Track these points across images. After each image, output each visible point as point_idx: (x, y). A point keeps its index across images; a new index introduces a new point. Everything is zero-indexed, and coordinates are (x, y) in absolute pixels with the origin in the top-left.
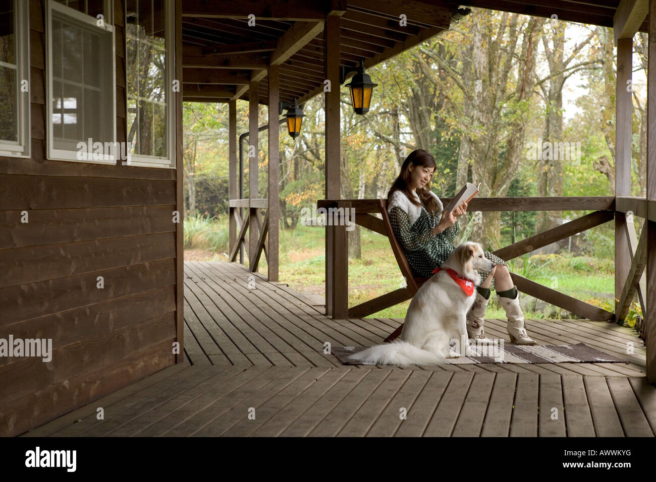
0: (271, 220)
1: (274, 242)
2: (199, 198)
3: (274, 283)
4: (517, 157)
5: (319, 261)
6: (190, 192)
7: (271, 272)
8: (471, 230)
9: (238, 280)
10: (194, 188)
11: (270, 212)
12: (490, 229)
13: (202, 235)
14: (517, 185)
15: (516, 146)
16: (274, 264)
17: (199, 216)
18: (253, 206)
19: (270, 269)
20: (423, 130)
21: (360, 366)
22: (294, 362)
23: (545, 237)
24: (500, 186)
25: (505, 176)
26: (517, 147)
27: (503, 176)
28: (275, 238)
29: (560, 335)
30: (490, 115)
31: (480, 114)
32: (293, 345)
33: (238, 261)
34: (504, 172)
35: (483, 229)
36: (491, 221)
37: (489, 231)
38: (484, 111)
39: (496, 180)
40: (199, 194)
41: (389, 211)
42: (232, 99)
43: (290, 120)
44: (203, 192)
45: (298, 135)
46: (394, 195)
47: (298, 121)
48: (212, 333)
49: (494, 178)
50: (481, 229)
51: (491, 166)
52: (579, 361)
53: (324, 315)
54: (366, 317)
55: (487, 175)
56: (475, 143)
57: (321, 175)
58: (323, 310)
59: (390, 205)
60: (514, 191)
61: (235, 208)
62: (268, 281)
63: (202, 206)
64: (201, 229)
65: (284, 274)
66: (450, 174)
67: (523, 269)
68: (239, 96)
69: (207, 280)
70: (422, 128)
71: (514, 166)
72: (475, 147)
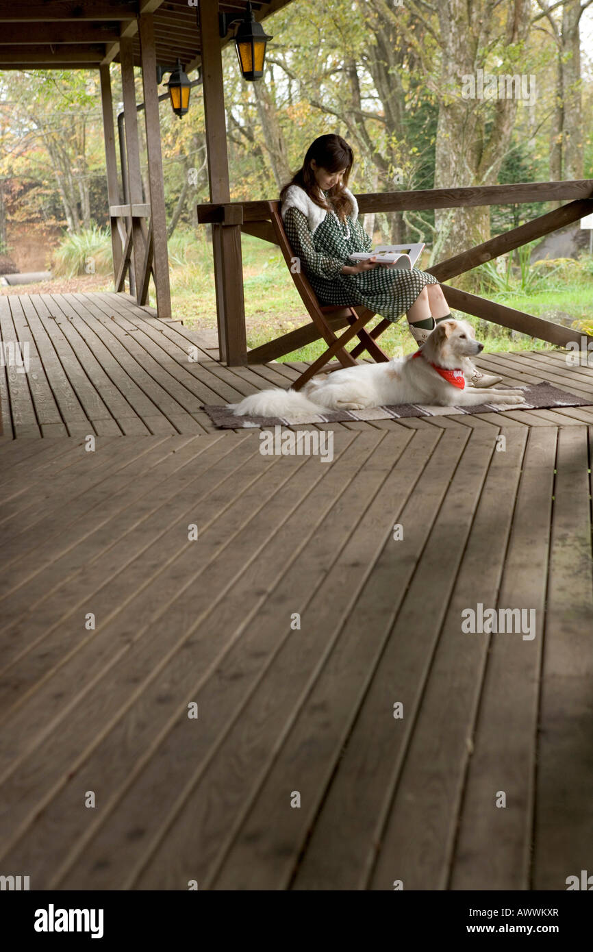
0: (155, 233)
1: (162, 263)
2: (96, 202)
3: (164, 320)
4: (510, 125)
5: (253, 283)
6: (82, 195)
7: (160, 305)
8: (448, 231)
9: (117, 318)
10: (86, 190)
11: (154, 222)
12: (475, 228)
13: (101, 254)
14: (517, 163)
15: (507, 110)
16: (164, 293)
17: (95, 229)
18: (136, 215)
19: (159, 301)
20: (393, 92)
21: (238, 430)
22: (152, 429)
23: (506, 240)
24: (487, 167)
25: (494, 154)
26: (509, 112)
27: (491, 154)
28: (163, 258)
29: (522, 373)
30: (471, 67)
31: (457, 66)
32: (160, 406)
33: (128, 291)
34: (493, 148)
35: (466, 228)
36: (477, 216)
37: (476, 231)
38: (462, 63)
39: (482, 160)
40: (96, 196)
41: (284, 213)
42: (102, 63)
43: (174, 91)
44: (101, 194)
45: (186, 112)
46: (289, 192)
47: (184, 91)
48: (56, 394)
49: (480, 156)
50: (464, 229)
51: (475, 140)
52: (533, 407)
53: (217, 361)
54: (271, 362)
55: (469, 153)
56: (452, 109)
57: (257, 163)
58: (216, 355)
59: (283, 206)
60: (515, 174)
61: (118, 217)
62: (157, 317)
63: (102, 214)
64: (99, 247)
65: (204, 303)
66: (418, 154)
67: (522, 281)
68: (112, 58)
69: (77, 321)
70: (391, 89)
71: (505, 138)
72: (452, 115)
